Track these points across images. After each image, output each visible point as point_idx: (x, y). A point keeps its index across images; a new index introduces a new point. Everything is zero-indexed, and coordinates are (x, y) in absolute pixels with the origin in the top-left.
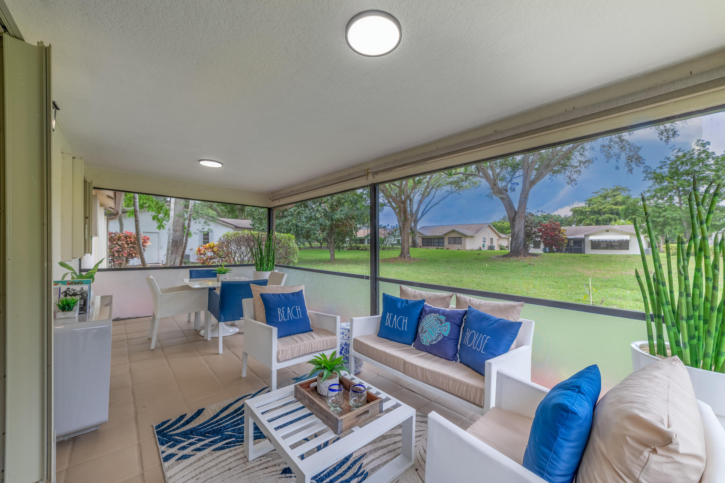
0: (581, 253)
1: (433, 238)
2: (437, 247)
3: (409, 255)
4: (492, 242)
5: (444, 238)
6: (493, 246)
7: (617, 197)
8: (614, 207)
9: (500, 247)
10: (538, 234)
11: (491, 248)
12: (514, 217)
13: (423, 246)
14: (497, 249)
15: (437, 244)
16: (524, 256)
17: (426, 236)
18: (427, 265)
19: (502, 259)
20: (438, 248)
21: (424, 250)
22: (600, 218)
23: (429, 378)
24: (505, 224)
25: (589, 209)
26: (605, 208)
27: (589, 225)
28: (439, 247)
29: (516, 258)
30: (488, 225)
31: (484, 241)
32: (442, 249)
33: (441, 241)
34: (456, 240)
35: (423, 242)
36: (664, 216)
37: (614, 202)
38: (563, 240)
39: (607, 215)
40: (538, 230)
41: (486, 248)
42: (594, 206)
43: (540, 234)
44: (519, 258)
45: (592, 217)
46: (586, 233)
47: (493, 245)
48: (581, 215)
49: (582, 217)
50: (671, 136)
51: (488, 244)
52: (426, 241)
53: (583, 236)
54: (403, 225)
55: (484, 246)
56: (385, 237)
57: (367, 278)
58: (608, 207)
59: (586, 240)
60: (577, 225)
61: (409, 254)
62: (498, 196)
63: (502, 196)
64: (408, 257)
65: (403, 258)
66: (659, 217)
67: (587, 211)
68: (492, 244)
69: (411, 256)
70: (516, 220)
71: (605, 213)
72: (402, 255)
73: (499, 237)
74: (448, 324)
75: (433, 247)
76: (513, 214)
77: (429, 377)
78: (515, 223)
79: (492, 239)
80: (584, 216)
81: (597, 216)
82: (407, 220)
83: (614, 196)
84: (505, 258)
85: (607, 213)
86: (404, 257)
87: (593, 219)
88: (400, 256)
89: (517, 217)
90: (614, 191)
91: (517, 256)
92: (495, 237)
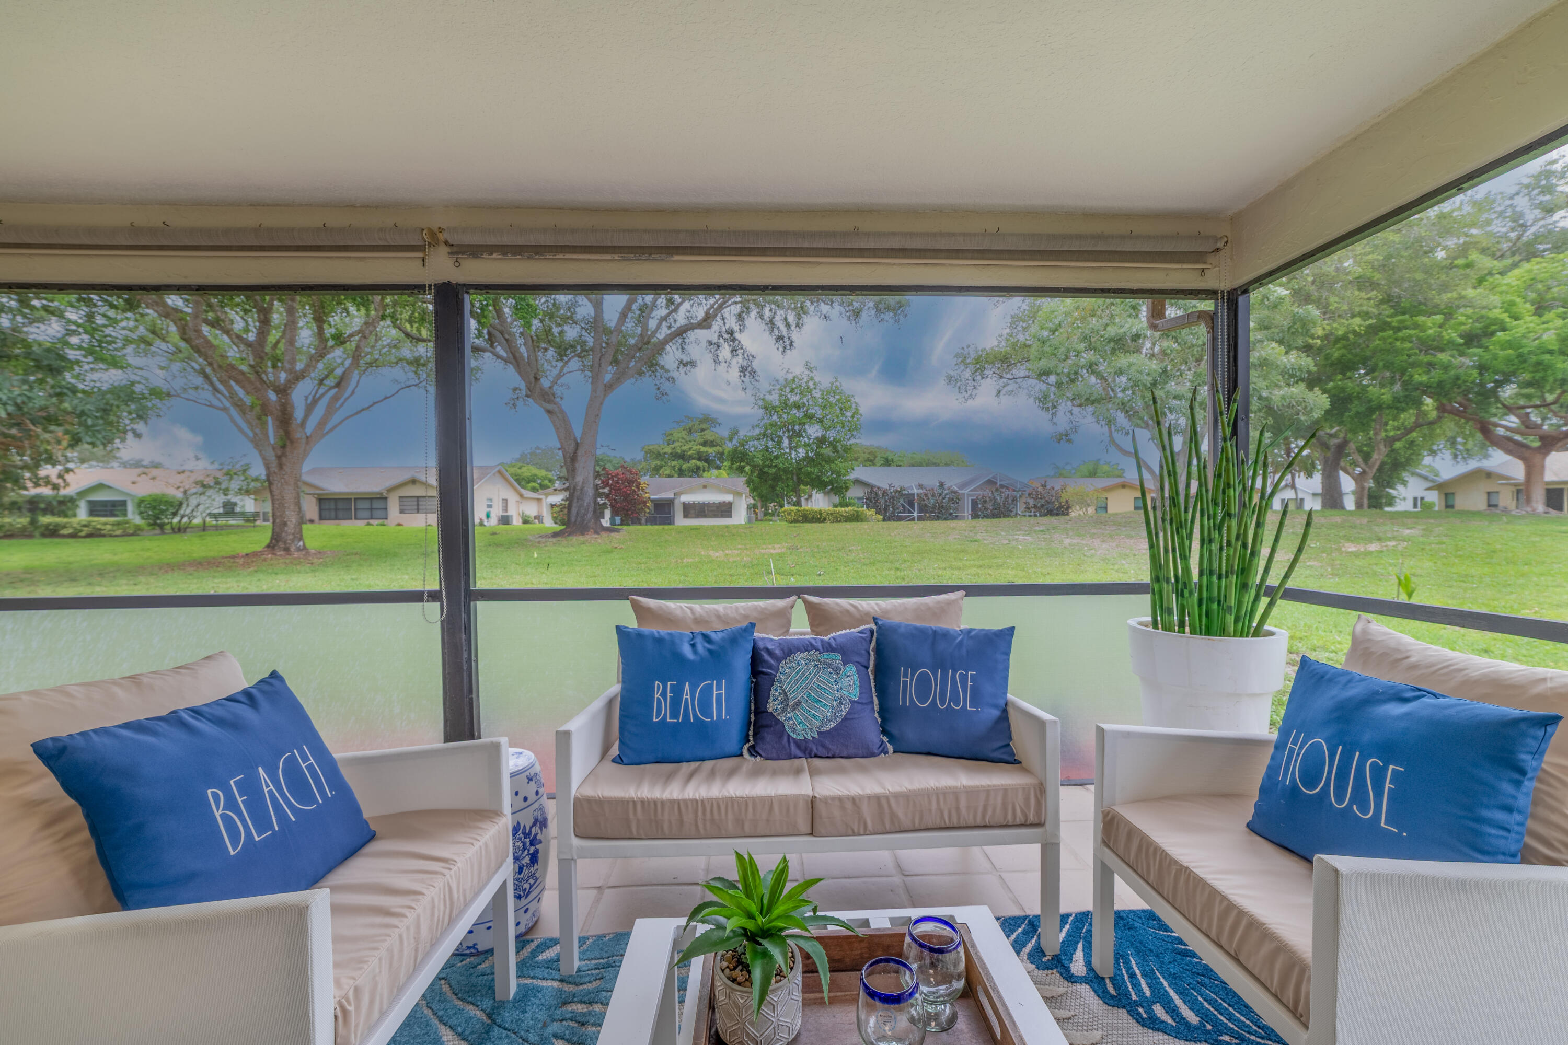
0: (670, 524)
1: (353, 497)
2: (366, 521)
3: (301, 543)
4: (505, 509)
5: (386, 498)
6: (508, 517)
7: (706, 432)
8: (703, 449)
9: (522, 518)
10: (601, 491)
11: (505, 520)
12: (575, 453)
13: (321, 518)
14: (517, 522)
15: (367, 514)
16: (596, 532)
17: (327, 494)
18: (371, 565)
19: (554, 540)
20: (369, 524)
21: (330, 527)
22: (685, 466)
23: (901, 815)
24: (524, 469)
25: (668, 450)
26: (690, 449)
27: (670, 476)
28: (371, 521)
29: (581, 538)
30: (497, 469)
31: (490, 506)
32: (384, 525)
33: (377, 504)
34: (420, 503)
35: (321, 510)
36: (776, 466)
37: (702, 440)
38: (645, 502)
39: (694, 461)
40: (603, 482)
41: (494, 521)
42: (676, 444)
43: (606, 490)
44: (587, 537)
45: (673, 463)
46: (676, 490)
47: (509, 513)
48: (656, 458)
49: (658, 463)
50: (788, 347)
51: (496, 512)
52: (333, 506)
53: (672, 496)
54: (279, 458)
55: (488, 516)
56: (185, 492)
57: (434, 596)
58: (695, 447)
59: (676, 502)
60: (651, 476)
61: (301, 539)
62: (542, 406)
63: (549, 407)
64: (299, 549)
65: (282, 553)
66: (770, 467)
67: (665, 453)
68: (506, 511)
69: (308, 545)
70: (579, 458)
71: (691, 458)
72: (277, 543)
73: (521, 496)
74: (852, 669)
75: (354, 521)
76: (573, 445)
77: (900, 813)
78: (577, 465)
79: (505, 501)
80: (662, 460)
81: (681, 461)
82: (292, 442)
83: (703, 430)
84: (559, 538)
85: (694, 459)
86: (287, 550)
87: (674, 467)
88: (268, 546)
89: (580, 453)
90: (701, 422)
91: (583, 534)
92: (512, 498)
